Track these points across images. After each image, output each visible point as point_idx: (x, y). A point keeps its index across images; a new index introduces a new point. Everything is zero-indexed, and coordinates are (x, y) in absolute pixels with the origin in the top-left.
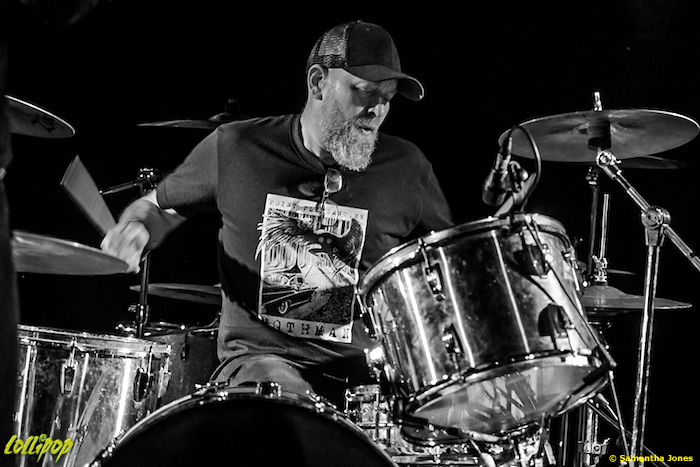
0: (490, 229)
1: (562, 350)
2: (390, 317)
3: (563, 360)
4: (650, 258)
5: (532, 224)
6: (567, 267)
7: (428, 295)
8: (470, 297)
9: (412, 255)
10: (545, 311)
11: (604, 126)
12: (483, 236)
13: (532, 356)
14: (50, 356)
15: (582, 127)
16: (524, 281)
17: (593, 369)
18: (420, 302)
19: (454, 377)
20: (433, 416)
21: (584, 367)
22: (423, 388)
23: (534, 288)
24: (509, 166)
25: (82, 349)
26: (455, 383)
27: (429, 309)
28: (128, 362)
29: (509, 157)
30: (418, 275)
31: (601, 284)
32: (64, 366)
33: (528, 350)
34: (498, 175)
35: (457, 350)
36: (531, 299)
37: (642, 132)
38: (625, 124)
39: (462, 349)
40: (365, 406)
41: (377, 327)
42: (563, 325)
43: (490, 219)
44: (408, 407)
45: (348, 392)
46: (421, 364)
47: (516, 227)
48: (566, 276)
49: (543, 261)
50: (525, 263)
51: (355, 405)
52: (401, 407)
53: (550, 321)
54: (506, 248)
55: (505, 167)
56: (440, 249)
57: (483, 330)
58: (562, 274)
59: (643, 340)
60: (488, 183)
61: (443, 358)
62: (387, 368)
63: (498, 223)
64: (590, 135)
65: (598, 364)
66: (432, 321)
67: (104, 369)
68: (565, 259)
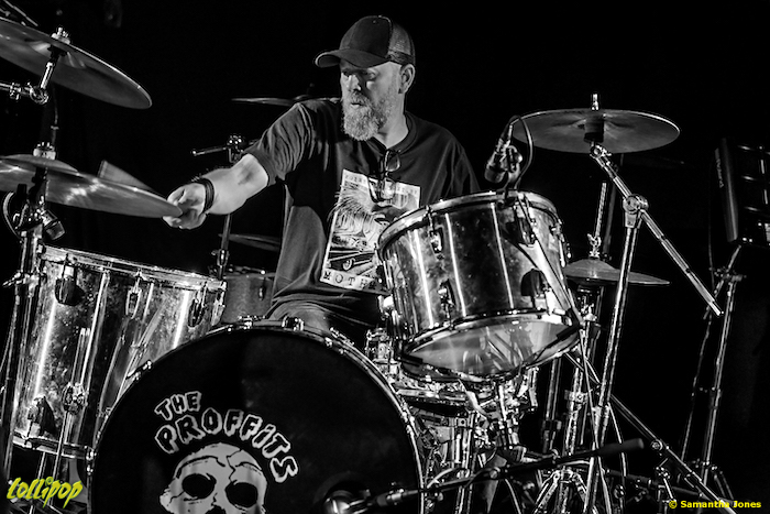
0: (490, 202)
1: (539, 309)
2: (401, 276)
3: (540, 317)
4: (628, 238)
5: (524, 201)
6: (552, 239)
7: (431, 254)
8: (465, 258)
9: (420, 219)
10: (528, 275)
11: (599, 123)
12: (482, 207)
13: (515, 312)
14: (121, 282)
15: (580, 123)
16: (513, 248)
17: (565, 327)
18: (424, 259)
19: (446, 325)
20: (426, 355)
21: (558, 325)
22: (422, 331)
23: (521, 254)
24: (507, 150)
25: (145, 279)
26: (447, 329)
27: (430, 266)
28: (186, 294)
29: (509, 142)
30: (424, 236)
31: (594, 258)
32: (130, 292)
33: (512, 307)
34: (498, 157)
35: (450, 302)
36: (517, 264)
37: (632, 131)
38: (617, 123)
39: (454, 301)
40: (381, 345)
41: (389, 279)
42: (543, 287)
43: (491, 193)
44: (406, 348)
45: (369, 332)
46: (421, 311)
47: (510, 202)
48: (550, 247)
49: (531, 232)
50: (516, 233)
51: (374, 344)
52: (400, 346)
53: (532, 283)
54: (501, 219)
55: (504, 150)
56: (447, 215)
57: (473, 287)
58: (547, 245)
59: (617, 307)
60: (491, 163)
61: (438, 308)
62: (394, 313)
63: (495, 198)
64: (587, 130)
65: (570, 323)
66: (432, 276)
67: (164, 297)
68: (552, 233)
